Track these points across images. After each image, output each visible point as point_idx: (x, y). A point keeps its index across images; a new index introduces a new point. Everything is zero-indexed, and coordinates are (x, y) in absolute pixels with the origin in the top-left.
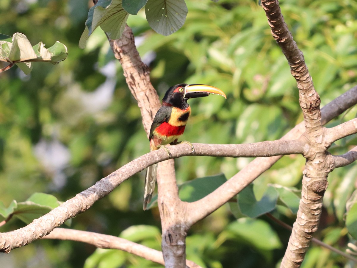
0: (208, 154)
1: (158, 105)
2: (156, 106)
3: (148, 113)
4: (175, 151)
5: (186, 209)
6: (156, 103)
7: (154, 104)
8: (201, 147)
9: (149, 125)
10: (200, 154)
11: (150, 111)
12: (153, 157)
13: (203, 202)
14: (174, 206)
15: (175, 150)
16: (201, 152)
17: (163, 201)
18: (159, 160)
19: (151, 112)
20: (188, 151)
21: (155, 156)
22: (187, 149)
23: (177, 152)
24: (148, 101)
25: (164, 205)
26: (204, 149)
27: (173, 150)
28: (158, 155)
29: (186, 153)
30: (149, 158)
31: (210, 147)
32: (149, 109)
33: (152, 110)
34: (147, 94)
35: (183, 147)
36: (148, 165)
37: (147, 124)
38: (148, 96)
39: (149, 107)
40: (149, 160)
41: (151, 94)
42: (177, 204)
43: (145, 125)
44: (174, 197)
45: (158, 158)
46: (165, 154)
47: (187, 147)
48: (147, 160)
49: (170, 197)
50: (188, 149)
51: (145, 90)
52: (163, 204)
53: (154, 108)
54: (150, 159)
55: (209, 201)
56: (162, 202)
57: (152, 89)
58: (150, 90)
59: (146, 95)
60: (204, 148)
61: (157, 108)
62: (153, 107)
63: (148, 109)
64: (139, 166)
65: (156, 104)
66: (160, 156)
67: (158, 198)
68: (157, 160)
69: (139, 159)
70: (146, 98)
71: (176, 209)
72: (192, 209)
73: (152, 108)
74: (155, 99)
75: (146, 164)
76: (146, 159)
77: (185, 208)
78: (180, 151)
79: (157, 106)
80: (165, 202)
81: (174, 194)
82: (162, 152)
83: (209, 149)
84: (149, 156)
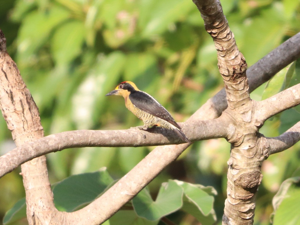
0: (100, 144)
1: (19, 83)
2: (17, 84)
3: (7, 95)
4: (56, 142)
5: (66, 221)
6: (17, 80)
7: (15, 82)
8: (91, 135)
9: (9, 110)
10: (90, 144)
11: (9, 92)
12: (26, 150)
13: (89, 211)
14: (50, 218)
15: (55, 140)
16: (90, 142)
17: (34, 213)
18: (34, 155)
19: (11, 92)
20: (74, 140)
21: (29, 149)
22: (72, 139)
23: (58, 144)
24: (6, 79)
25: (36, 218)
26: (94, 138)
27: (54, 141)
28: (34, 148)
29: (70, 143)
30: (21, 152)
31: (102, 134)
32: (8, 89)
33: (12, 91)
34: (4, 69)
35: (66, 136)
36: (20, 163)
37: (6, 109)
38: (5, 71)
39: (8, 86)
40: (22, 156)
41: (10, 68)
42: (54, 215)
43: (3, 110)
44: (49, 207)
45: (33, 153)
46: (43, 146)
47: (72, 135)
48: (19, 155)
49: (44, 206)
50: (74, 138)
51: (2, 63)
52: (34, 216)
53: (14, 87)
54: (23, 154)
55: (96, 209)
56: (32, 214)
57: (10, 62)
58: (8, 63)
59: (2, 69)
60: (94, 136)
61: (18, 87)
62: (13, 85)
63: (6, 90)
64: (9, 164)
65: (17, 82)
66: (36, 150)
67: (27, 208)
68: (33, 155)
69: (8, 155)
70: (3, 73)
71: (52, 222)
72: (73, 221)
73: (12, 87)
74: (15, 75)
75: (18, 162)
76: (17, 154)
77: (64, 221)
78: (62, 142)
79: (19, 85)
80: (36, 214)
81: (48, 202)
82: (38, 143)
83: (101, 138)
84: (21, 150)
